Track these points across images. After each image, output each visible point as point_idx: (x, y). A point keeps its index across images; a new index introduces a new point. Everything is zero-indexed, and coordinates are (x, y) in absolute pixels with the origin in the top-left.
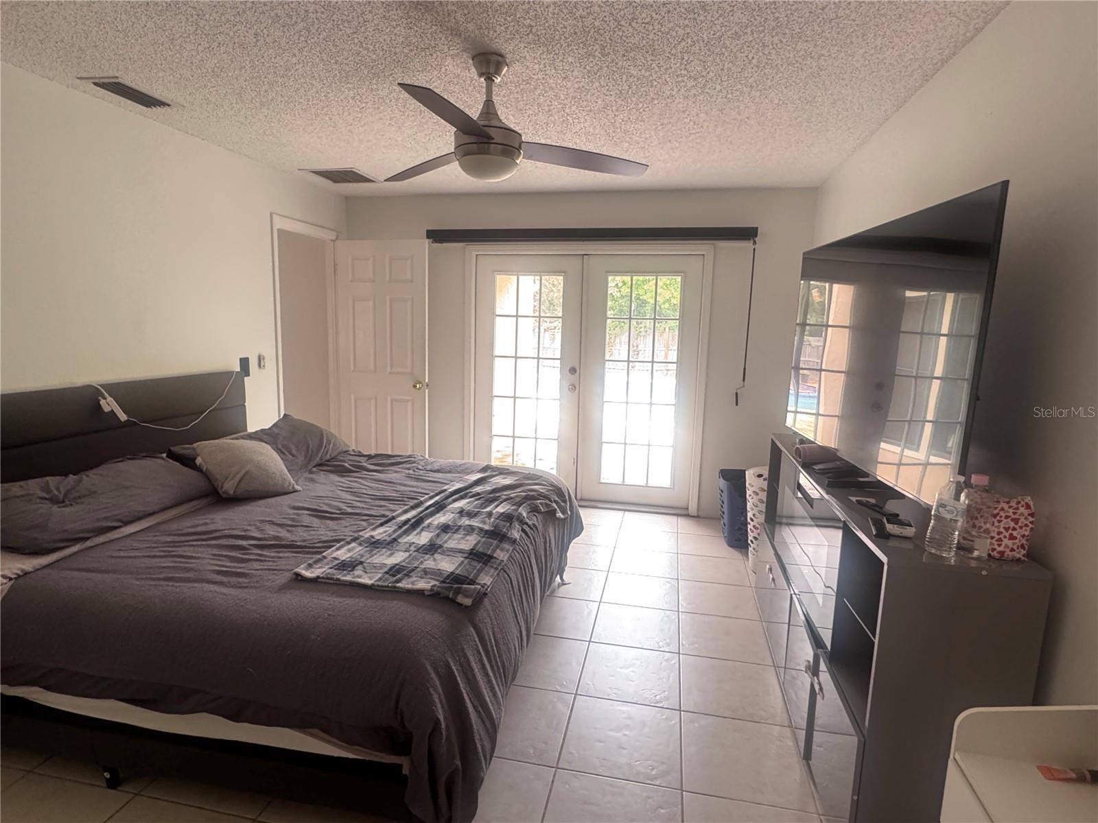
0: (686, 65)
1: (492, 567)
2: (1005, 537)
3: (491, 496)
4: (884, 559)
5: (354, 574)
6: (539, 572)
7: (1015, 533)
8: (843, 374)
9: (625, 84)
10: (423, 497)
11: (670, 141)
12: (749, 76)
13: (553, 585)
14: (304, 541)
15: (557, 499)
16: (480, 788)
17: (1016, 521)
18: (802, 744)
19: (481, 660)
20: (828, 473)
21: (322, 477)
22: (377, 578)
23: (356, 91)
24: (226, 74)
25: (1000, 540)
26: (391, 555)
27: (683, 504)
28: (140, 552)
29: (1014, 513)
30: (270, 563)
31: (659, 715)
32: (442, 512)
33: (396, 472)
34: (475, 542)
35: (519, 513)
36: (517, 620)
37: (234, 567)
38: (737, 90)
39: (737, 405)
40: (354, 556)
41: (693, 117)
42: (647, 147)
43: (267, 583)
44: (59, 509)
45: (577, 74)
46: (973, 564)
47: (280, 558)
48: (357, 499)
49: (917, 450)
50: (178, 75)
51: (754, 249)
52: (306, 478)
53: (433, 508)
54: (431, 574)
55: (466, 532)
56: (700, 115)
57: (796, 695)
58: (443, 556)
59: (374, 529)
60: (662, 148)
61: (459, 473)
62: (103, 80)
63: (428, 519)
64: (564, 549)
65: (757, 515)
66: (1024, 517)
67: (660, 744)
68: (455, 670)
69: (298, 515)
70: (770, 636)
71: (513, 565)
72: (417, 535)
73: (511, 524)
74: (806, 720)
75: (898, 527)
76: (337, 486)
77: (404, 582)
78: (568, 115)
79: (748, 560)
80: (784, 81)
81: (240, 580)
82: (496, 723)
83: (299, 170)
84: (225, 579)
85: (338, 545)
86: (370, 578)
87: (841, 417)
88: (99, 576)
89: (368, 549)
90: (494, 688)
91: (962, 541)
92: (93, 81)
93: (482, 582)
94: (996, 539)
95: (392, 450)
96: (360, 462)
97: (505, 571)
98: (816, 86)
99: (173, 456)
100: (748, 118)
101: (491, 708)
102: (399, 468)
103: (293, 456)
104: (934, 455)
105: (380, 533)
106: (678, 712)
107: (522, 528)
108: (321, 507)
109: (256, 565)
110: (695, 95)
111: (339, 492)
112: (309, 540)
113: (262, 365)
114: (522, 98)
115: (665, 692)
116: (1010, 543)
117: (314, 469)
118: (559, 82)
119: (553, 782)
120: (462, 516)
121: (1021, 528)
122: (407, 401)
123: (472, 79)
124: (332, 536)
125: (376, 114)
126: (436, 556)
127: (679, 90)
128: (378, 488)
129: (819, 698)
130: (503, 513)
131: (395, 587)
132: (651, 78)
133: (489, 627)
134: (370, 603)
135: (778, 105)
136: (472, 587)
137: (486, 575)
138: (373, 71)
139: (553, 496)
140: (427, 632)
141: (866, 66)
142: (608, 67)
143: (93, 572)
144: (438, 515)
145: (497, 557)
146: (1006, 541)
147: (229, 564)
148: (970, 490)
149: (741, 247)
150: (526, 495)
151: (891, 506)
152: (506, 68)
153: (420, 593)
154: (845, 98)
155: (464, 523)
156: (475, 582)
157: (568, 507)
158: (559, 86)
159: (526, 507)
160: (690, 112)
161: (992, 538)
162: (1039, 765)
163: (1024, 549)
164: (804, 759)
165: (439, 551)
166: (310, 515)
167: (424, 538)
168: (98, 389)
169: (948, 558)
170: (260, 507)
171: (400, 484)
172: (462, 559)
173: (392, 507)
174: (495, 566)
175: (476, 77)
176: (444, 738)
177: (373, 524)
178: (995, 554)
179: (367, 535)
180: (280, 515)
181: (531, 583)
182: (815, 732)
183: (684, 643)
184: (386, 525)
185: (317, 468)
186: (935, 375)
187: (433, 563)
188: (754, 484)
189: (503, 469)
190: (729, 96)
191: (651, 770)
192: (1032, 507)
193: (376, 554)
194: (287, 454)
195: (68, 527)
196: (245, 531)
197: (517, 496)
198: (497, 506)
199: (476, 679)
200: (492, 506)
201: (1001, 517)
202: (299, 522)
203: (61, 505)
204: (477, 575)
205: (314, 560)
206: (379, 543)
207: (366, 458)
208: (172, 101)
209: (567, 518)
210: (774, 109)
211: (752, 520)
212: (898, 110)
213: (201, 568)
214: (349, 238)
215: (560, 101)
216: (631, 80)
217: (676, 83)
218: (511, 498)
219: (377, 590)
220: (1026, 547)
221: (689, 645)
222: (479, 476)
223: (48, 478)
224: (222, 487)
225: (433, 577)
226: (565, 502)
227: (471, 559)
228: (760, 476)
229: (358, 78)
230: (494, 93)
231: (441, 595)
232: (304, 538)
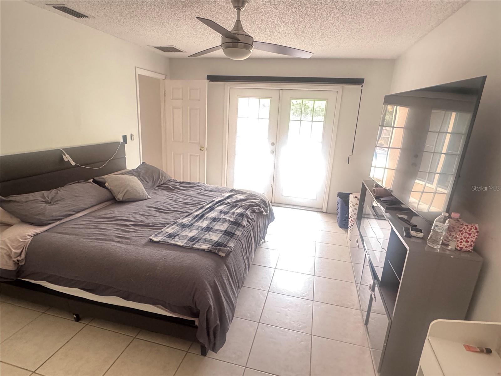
0: (335, 3)
1: (234, 239)
2: (464, 241)
3: (234, 204)
4: (408, 248)
5: (175, 240)
6: (254, 239)
7: (469, 240)
8: (399, 150)
9: (304, 11)
10: (204, 204)
11: (325, 37)
12: (366, 8)
13: (260, 243)
14: (153, 223)
15: (264, 206)
16: (227, 332)
17: (470, 234)
18: (365, 318)
19: (229, 280)
20: (387, 202)
21: (160, 192)
22: (184, 243)
23: (175, 12)
24: (114, 4)
25: (461, 242)
26: (190, 231)
27: (321, 207)
28: (84, 226)
29: (469, 231)
30: (139, 233)
31: (304, 302)
32: (212, 211)
33: (192, 191)
34: (227, 227)
35: (247, 213)
36: (244, 261)
37: (124, 235)
38: (359, 15)
39: (349, 163)
40: (175, 231)
41: (337, 26)
42: (313, 39)
43: (138, 243)
44: (49, 206)
45: (281, 6)
46: (448, 252)
47: (143, 231)
48: (176, 203)
49: (432, 184)
50: (92, 4)
51: (362, 89)
52: (153, 192)
53: (209, 210)
54: (208, 242)
55: (223, 222)
56: (340, 26)
57: (364, 296)
58: (213, 233)
59: (183, 219)
60: (320, 40)
61: (220, 192)
62: (57, 6)
63: (206, 215)
64: (265, 229)
65: (353, 215)
66: (473, 233)
67: (303, 315)
68: (218, 285)
69: (150, 210)
70: (354, 269)
71: (243, 237)
72: (201, 222)
73: (243, 218)
74: (367, 308)
75: (416, 233)
76: (166, 197)
77: (196, 245)
78: (276, 24)
79: (348, 234)
80: (383, 11)
81: (127, 241)
82: (235, 306)
83: (148, 46)
84: (120, 240)
85: (168, 226)
86: (182, 242)
87: (397, 170)
88: (68, 236)
89: (181, 228)
90: (234, 291)
91: (444, 241)
92: (53, 6)
93: (230, 246)
94: (459, 241)
95: (190, 180)
96: (176, 185)
97: (240, 240)
98: (398, 14)
99: (95, 181)
100: (363, 28)
101: (233, 299)
102: (193, 189)
103: (147, 182)
104: (440, 187)
105: (185, 221)
106: (312, 301)
107: (248, 220)
108: (159, 207)
109: (133, 234)
110: (338, 17)
111: (168, 200)
112: (155, 223)
113: (132, 138)
114: (254, 17)
115: (307, 292)
116: (466, 244)
117: (156, 188)
118: (272, 9)
119: (257, 328)
120: (221, 214)
121: (472, 237)
122: (197, 156)
123: (230, 8)
124: (165, 221)
125: (184, 23)
126: (210, 233)
127: (331, 14)
128: (184, 198)
129: (374, 301)
130: (239, 213)
131: (192, 247)
132: (317, 9)
133: (232, 265)
134: (182, 254)
135: (379, 22)
136: (226, 248)
137: (232, 242)
138: (183, 4)
139: (261, 205)
140: (206, 268)
141: (424, 5)
142: (296, 3)
143: (66, 234)
144: (211, 213)
145: (236, 234)
146: (464, 243)
147: (121, 233)
148: (451, 220)
149: (356, 88)
150: (250, 204)
151: (414, 221)
152: (247, 3)
153: (203, 250)
154: (412, 20)
155: (222, 217)
156: (226, 246)
157: (268, 210)
158: (272, 12)
159: (249, 210)
160: (335, 24)
161: (458, 241)
162: (464, 344)
163: (472, 247)
164: (365, 324)
165: (211, 230)
166: (155, 211)
167: (205, 224)
168: (62, 151)
169: (437, 249)
170: (134, 206)
171: (194, 197)
172: (221, 235)
173: (191, 208)
174: (235, 238)
175: (232, 7)
176: (213, 312)
177: (182, 216)
178: (458, 248)
179: (180, 222)
180: (142, 210)
181: (251, 244)
182: (371, 313)
183: (317, 271)
184: (188, 217)
185: (158, 187)
186: (443, 152)
187: (208, 236)
188: (353, 201)
189: (240, 191)
190: (355, 18)
191: (299, 325)
192: (478, 229)
193: (184, 231)
194: (145, 181)
195: (54, 214)
196: (127, 217)
197: (245, 205)
198: (237, 209)
199: (226, 288)
200: (234, 209)
201: (463, 232)
202: (151, 214)
203: (50, 204)
204: (228, 243)
205: (158, 232)
206: (185, 226)
207: (179, 183)
208: (89, 15)
209: (267, 214)
210: (377, 24)
211: (351, 217)
212: (438, 26)
213: (110, 234)
214: (170, 79)
215: (272, 18)
216: (307, 9)
217: (329, 11)
218: (243, 206)
219: (185, 248)
220: (473, 246)
221: (319, 272)
222: (229, 194)
223: (43, 192)
224: (117, 197)
225: (209, 243)
226: (267, 207)
227: (225, 235)
228: (356, 197)
229: (176, 7)
230: (241, 14)
231: (212, 252)
232: (153, 222)
